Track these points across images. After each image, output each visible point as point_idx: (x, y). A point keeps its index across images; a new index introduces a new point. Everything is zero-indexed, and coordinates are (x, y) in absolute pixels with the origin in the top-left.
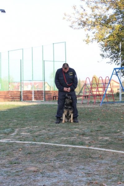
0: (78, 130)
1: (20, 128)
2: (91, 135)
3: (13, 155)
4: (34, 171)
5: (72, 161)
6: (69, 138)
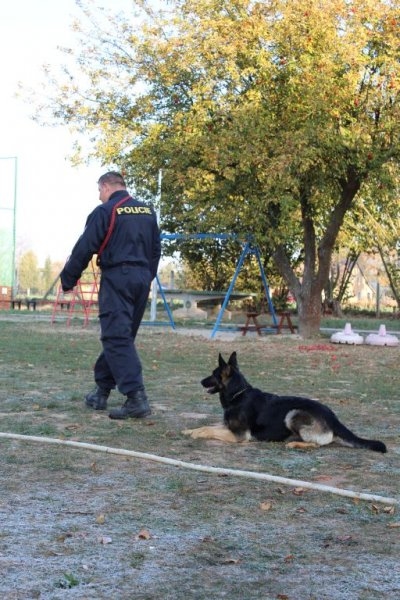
0: (39, 394)
2: (73, 409)
5: (19, 477)
6: (13, 414)
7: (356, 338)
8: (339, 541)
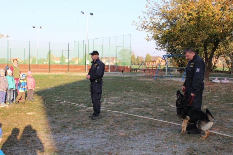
0: (143, 102)
1: (107, 98)
2: (152, 107)
3: (108, 122)
4: (124, 136)
5: (144, 129)
6: (139, 109)
7: (219, 81)
8: (219, 148)
